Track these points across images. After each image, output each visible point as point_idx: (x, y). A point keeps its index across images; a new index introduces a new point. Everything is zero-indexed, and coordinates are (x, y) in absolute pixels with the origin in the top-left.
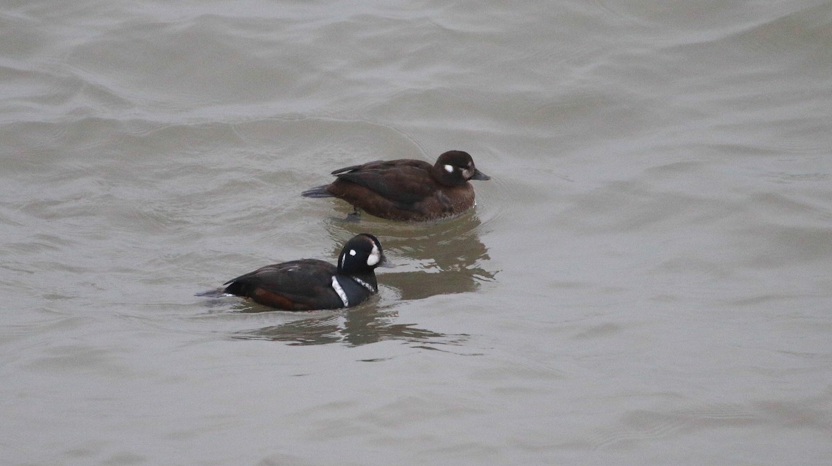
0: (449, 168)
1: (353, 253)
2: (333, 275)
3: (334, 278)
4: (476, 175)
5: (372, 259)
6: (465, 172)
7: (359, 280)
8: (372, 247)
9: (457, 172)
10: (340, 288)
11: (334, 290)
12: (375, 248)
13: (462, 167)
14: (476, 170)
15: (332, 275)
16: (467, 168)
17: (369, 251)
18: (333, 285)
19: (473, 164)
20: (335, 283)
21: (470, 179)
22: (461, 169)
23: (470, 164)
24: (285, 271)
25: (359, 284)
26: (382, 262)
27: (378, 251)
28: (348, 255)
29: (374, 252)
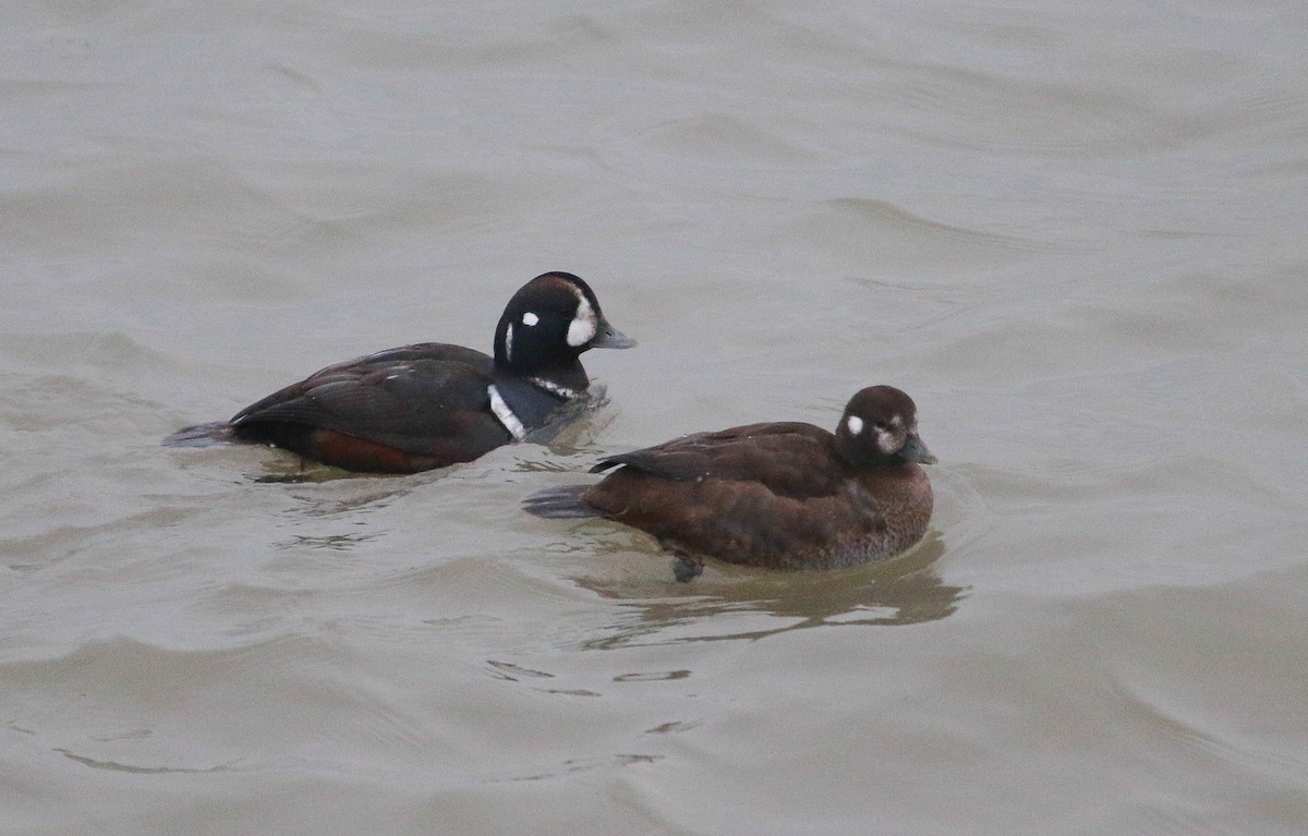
0: (856, 425)
1: (531, 319)
2: (491, 383)
3: (492, 390)
5: (579, 331)
6: (884, 437)
7: (550, 385)
8: (577, 302)
10: (510, 412)
12: (584, 305)
15: (487, 381)
17: (571, 313)
18: (493, 406)
20: (497, 402)
23: (898, 419)
24: (380, 382)
25: (552, 397)
26: (601, 335)
27: (592, 313)
28: (520, 327)
29: (583, 315)
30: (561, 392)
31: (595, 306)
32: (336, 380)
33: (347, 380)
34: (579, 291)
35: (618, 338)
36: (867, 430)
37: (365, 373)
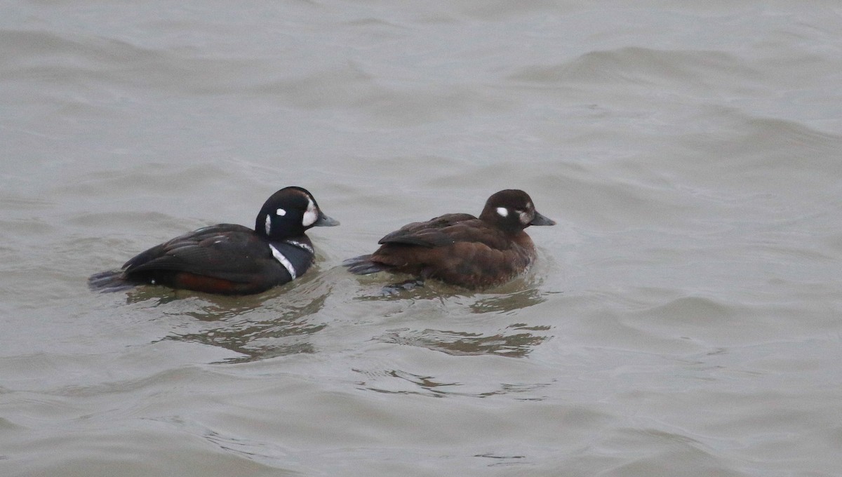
0: (503, 211)
2: (270, 243)
3: (272, 247)
4: (537, 220)
5: (308, 218)
6: (522, 215)
7: (295, 243)
9: (513, 217)
10: (284, 258)
11: (277, 261)
12: (311, 203)
13: (519, 210)
14: (536, 213)
15: (267, 243)
16: (525, 210)
17: (304, 208)
18: (275, 255)
19: (532, 205)
20: (276, 252)
21: (529, 224)
22: (519, 212)
23: (528, 205)
25: (298, 247)
26: (320, 220)
27: (315, 208)
28: (274, 216)
29: (310, 209)
30: (302, 245)
31: (315, 204)
32: (185, 245)
33: (190, 246)
34: (308, 196)
35: (329, 220)
36: (511, 213)
37: (200, 241)
